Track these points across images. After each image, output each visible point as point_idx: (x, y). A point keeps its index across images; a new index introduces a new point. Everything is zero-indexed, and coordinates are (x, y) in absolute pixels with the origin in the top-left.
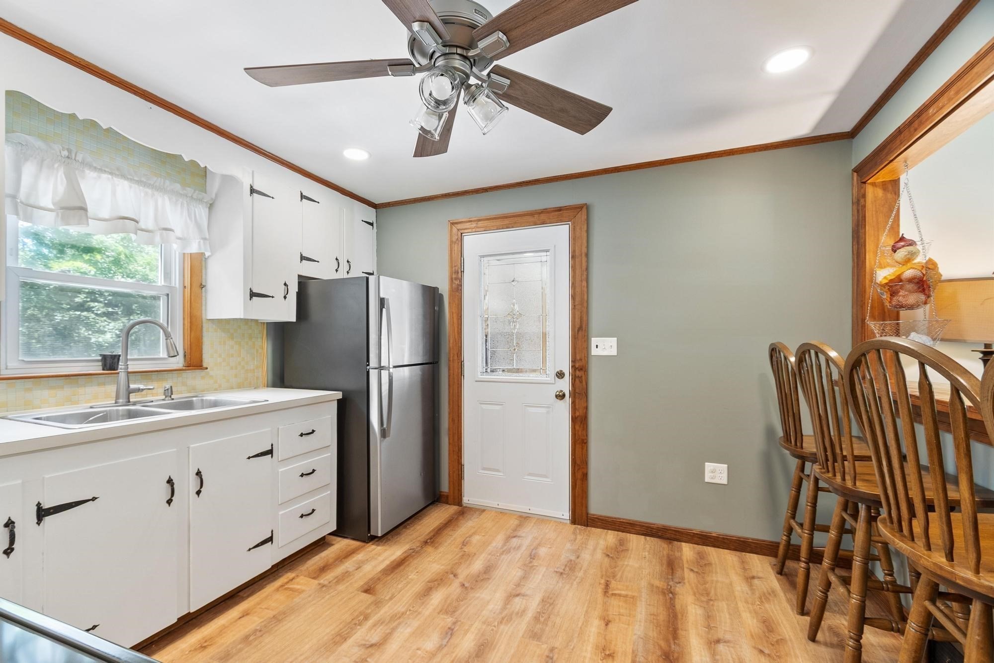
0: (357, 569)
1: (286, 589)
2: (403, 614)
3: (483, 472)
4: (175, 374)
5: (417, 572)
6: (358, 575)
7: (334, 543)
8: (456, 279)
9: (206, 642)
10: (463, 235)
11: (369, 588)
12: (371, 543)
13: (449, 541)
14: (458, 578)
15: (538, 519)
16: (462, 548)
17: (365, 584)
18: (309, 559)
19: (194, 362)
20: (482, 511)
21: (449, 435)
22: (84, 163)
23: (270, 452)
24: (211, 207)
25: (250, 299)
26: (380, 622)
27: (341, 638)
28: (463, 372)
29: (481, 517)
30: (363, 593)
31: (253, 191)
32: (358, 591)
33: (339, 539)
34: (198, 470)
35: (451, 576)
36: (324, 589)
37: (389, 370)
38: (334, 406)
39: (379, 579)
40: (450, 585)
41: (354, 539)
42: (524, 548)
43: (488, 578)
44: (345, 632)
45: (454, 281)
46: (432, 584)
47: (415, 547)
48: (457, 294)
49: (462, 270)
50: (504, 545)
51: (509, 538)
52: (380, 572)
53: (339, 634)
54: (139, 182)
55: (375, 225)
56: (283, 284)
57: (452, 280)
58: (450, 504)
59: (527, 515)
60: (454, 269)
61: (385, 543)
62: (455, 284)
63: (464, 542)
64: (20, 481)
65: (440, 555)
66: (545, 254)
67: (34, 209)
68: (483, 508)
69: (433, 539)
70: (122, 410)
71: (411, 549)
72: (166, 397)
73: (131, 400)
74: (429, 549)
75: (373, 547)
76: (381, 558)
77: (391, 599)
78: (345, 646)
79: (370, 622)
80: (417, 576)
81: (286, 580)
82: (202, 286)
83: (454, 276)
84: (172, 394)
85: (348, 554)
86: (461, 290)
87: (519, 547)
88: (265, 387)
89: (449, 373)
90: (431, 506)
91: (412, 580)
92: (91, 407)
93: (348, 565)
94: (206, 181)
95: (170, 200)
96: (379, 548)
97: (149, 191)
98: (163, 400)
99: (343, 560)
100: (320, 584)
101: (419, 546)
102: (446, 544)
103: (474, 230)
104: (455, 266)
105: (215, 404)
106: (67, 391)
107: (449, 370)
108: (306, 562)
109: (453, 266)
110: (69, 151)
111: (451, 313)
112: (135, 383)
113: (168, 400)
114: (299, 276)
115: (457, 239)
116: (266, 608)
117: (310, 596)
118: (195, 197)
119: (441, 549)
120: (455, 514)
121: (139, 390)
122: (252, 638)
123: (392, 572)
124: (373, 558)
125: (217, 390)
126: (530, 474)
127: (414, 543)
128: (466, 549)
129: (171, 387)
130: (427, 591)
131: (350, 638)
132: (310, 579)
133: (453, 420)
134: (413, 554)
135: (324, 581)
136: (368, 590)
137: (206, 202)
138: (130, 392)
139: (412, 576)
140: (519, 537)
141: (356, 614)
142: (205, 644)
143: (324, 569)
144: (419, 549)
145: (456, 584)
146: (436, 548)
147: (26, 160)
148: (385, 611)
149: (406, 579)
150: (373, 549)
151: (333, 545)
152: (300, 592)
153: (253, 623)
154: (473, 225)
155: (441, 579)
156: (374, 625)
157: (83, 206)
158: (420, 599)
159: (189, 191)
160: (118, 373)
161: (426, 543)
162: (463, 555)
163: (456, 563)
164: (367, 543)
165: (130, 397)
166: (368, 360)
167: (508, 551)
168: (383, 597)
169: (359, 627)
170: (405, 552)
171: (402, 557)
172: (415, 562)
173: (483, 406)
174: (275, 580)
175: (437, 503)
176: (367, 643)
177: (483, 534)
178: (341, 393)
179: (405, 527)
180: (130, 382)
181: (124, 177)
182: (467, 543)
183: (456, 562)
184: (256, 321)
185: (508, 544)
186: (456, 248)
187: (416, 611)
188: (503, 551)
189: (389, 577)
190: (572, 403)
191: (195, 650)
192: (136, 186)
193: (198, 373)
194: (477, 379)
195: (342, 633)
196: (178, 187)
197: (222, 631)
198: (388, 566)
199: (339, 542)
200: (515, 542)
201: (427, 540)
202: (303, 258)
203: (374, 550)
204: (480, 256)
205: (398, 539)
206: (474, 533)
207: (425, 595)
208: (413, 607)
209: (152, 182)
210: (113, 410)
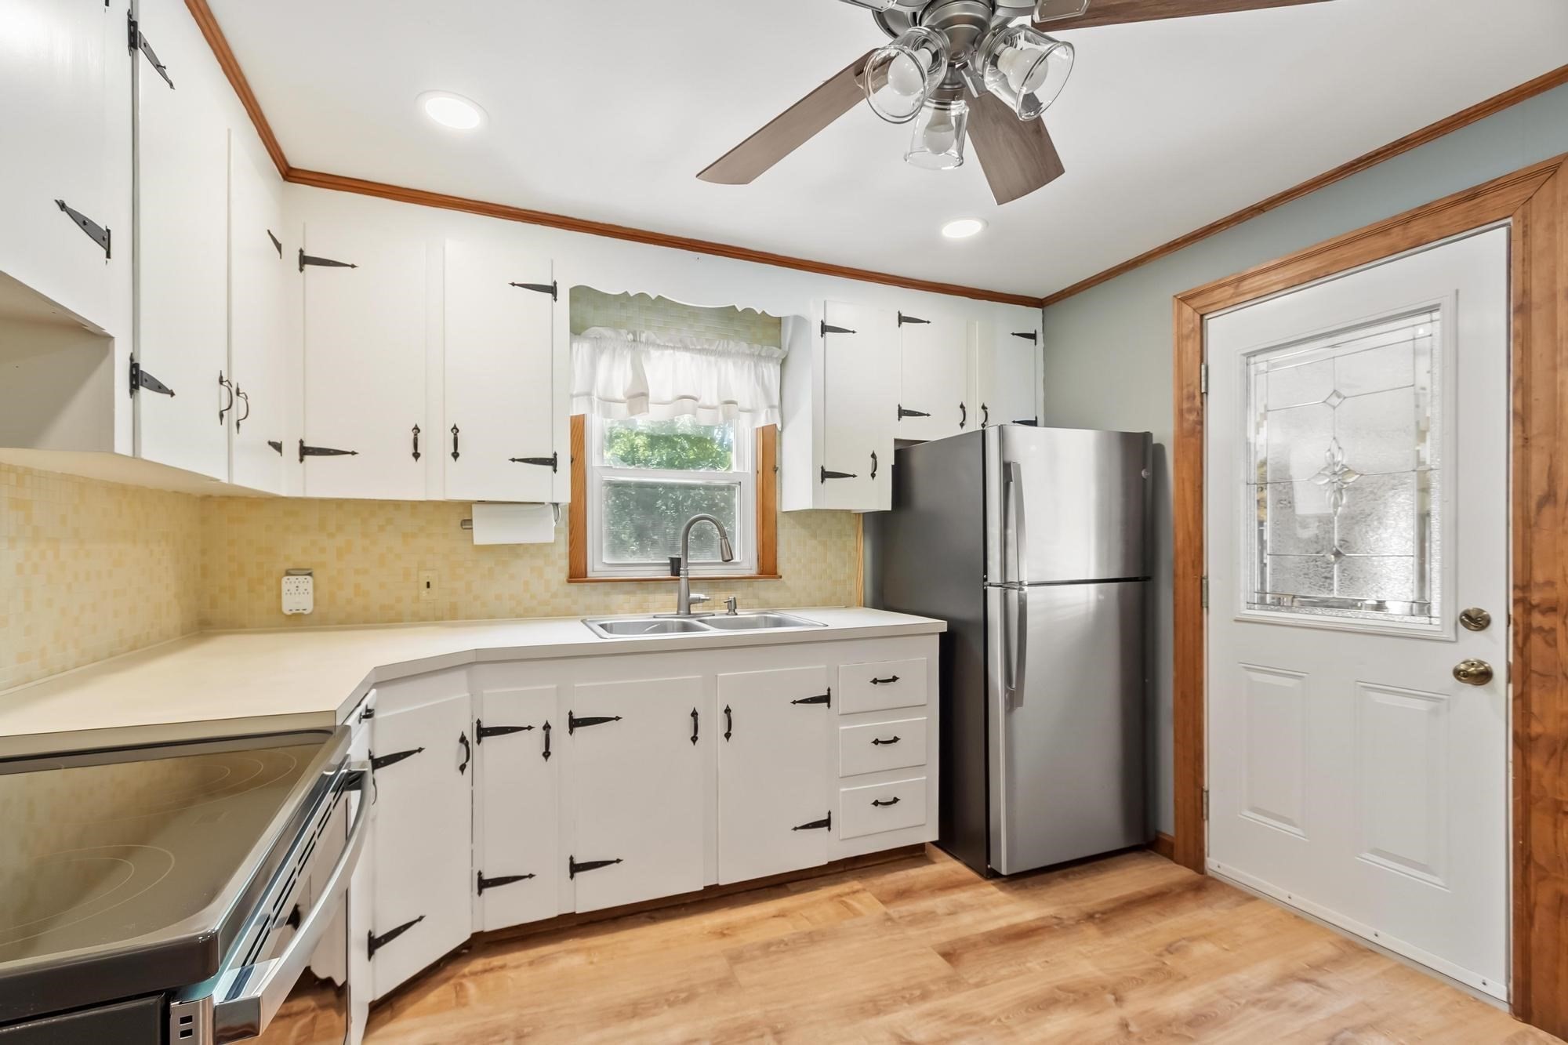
0: (949, 914)
1: (843, 902)
2: (984, 1020)
3: (1253, 815)
4: (745, 583)
5: (1047, 962)
6: (948, 924)
7: (936, 860)
8: (1190, 411)
9: (728, 929)
10: (1207, 317)
11: (951, 952)
12: (992, 882)
13: (1139, 931)
14: (1121, 1007)
15: (1401, 966)
16: (1160, 955)
17: (950, 943)
18: (892, 871)
19: (768, 569)
20: (1247, 897)
21: (1176, 723)
22: (648, 343)
23: (826, 699)
24: (783, 363)
25: (822, 482)
26: (941, 1014)
27: (874, 1007)
28: (1205, 600)
29: (1239, 909)
30: (938, 956)
31: (825, 329)
32: (934, 949)
33: (948, 857)
34: (728, 706)
35: (1110, 998)
36: (889, 923)
37: (1021, 589)
38: (935, 643)
39: (975, 945)
40: (1097, 1013)
41: (968, 865)
42: (1321, 1015)
43: (1190, 1038)
44: (885, 1002)
45: (1187, 416)
46: (1062, 995)
47: (1065, 917)
48: (1193, 440)
49: (1203, 391)
50: (1271, 987)
51: (1288, 978)
52: (983, 934)
53: (873, 1001)
54: (701, 351)
55: (1040, 337)
56: (870, 455)
57: (1181, 414)
58: (1177, 863)
59: (1369, 946)
60: (1185, 391)
61: (1016, 889)
62: (1188, 420)
63: (1171, 945)
64: (554, 686)
65: (1107, 950)
66: (1426, 317)
67: (612, 403)
68: (1256, 894)
69: (1106, 917)
70: (678, 622)
71: (1056, 918)
72: (730, 610)
73: (692, 612)
74: (1091, 931)
75: (993, 889)
76: (995, 912)
77: (977, 985)
78: (873, 1022)
79: (926, 1006)
80: (1043, 967)
81: (847, 890)
82: (775, 470)
83: (1186, 405)
84: (736, 608)
85: (949, 886)
86: (1201, 432)
87: (1308, 1008)
88: (860, 606)
89: (1175, 599)
90: (1134, 854)
91: (1030, 970)
92: (654, 617)
93: (939, 903)
94: (780, 331)
95: (734, 363)
96: (1001, 894)
97: (712, 359)
98: (727, 614)
99: (936, 891)
100: (886, 914)
101: (1072, 918)
102: (1131, 935)
103: (1230, 302)
104: (1188, 385)
105: (779, 623)
106: (638, 598)
107: (1175, 593)
108: (885, 874)
109: (1184, 384)
110: (634, 334)
111: (1180, 480)
112: (697, 592)
113: (732, 615)
114: (897, 441)
115: (1193, 330)
116: (807, 918)
117: (865, 925)
118: (763, 354)
119: (1115, 940)
120: (1180, 884)
121: (700, 600)
122: (773, 949)
123: (1002, 943)
124: (983, 907)
125: (796, 605)
126: (1377, 852)
127: (1067, 908)
128: (1169, 960)
129: (735, 599)
130: (1047, 1003)
131: (885, 1014)
132: (877, 901)
133: (1184, 695)
134: (1056, 927)
135: (894, 912)
136: (950, 955)
137: (776, 358)
138: (691, 603)
139: (1034, 964)
140: (1320, 985)
141: (913, 982)
142: (726, 932)
143: (903, 894)
144: (1071, 922)
145: (1113, 1015)
146: (1107, 934)
147: (602, 352)
148: (958, 1001)
149: (1019, 965)
150: (991, 891)
151: (934, 863)
152: (857, 914)
153: (783, 929)
154: (1226, 293)
155: (1086, 995)
156: (930, 1014)
157: (645, 391)
158: (1027, 1011)
159: (757, 348)
160: (679, 580)
161: (1090, 917)
162: (1156, 970)
163: (1134, 978)
164: (987, 879)
165: (691, 609)
166: (985, 572)
167: (1274, 1005)
168: (965, 976)
169: (906, 1005)
170: (1043, 919)
171: (1033, 925)
172: (1049, 943)
173: (1252, 674)
174: (835, 883)
175: (1152, 852)
176: (905, 1036)
177: (1226, 946)
178: (946, 622)
179: (1065, 876)
180: (690, 590)
181: (686, 348)
182: (1177, 950)
183: (1134, 975)
184: (848, 512)
185: (1280, 989)
186: (1191, 346)
187: (1008, 1027)
188: (1260, 1000)
189: (993, 950)
190: (1514, 699)
191: (714, 933)
192: (698, 356)
193: (772, 582)
194: (1238, 616)
195: (881, 1000)
196: (744, 346)
197: (751, 923)
198: (1000, 929)
199: (943, 862)
200: (1301, 992)
201: (1098, 912)
202: (902, 413)
203: (992, 893)
204: (1244, 355)
205: (1041, 892)
206: (1205, 937)
207: (1038, 1007)
208: (1008, 1018)
209: (714, 348)
210: (673, 622)
